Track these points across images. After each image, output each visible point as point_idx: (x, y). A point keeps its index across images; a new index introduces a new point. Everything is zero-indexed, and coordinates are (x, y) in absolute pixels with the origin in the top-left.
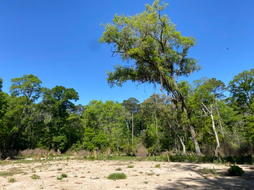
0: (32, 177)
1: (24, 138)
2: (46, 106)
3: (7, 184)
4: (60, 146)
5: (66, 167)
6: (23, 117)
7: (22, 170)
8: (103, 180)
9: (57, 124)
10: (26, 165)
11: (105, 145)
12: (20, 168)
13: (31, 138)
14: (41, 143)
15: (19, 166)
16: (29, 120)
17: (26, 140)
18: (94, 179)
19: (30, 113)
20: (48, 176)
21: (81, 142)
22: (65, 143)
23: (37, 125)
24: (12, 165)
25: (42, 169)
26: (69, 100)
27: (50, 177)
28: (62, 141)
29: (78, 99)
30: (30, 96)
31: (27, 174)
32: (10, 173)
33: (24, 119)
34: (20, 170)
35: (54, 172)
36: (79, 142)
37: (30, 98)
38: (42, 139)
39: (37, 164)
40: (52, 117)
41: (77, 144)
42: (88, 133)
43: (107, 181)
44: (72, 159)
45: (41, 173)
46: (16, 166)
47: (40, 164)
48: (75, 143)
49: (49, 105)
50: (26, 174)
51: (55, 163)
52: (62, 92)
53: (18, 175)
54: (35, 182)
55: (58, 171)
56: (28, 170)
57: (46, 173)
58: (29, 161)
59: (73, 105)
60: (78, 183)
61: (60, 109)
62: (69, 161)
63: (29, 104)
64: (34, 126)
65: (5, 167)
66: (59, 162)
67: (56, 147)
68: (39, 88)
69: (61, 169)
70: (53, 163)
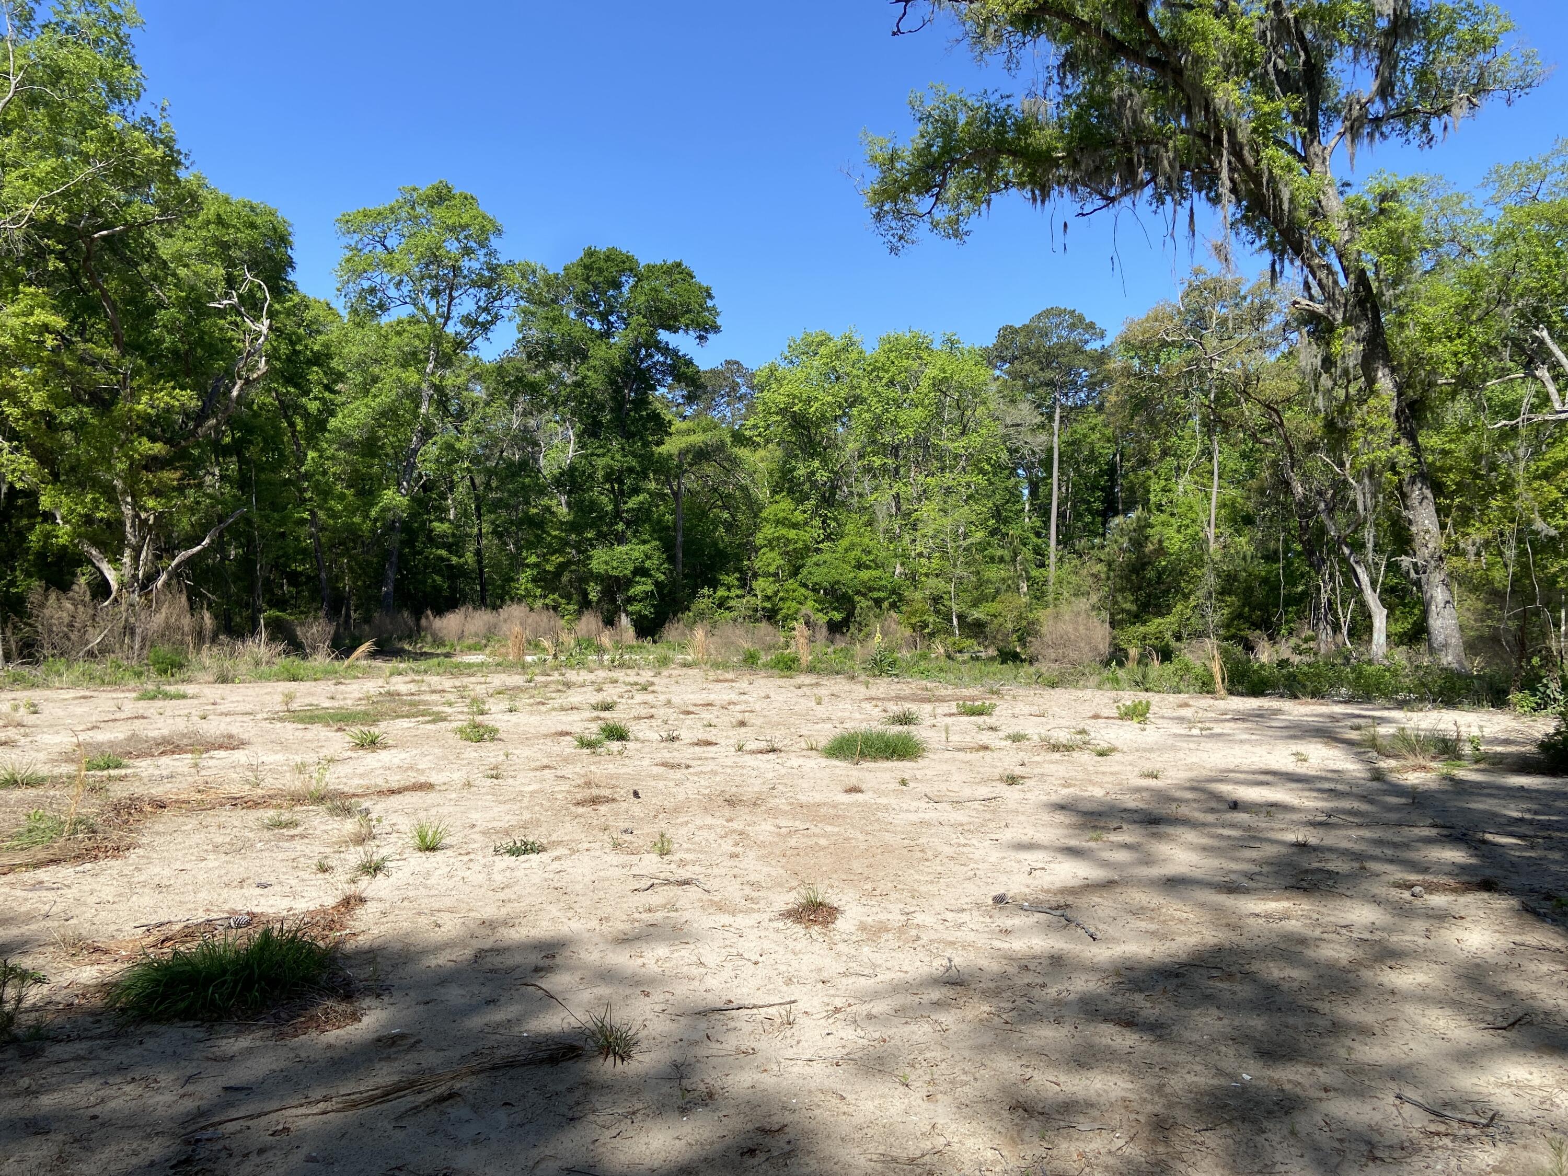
0: (461, 731)
1: (443, 552)
2: (539, 375)
3: (349, 753)
4: (630, 600)
5: (639, 697)
6: (427, 434)
7: (426, 703)
8: (801, 761)
9: (608, 478)
10: (447, 683)
11: (878, 602)
12: (420, 693)
13: (478, 553)
14: (534, 580)
15: (413, 688)
16: (460, 455)
17: (454, 560)
18: (753, 752)
19: (461, 416)
20: (543, 730)
21: (743, 583)
22: (657, 584)
23: (502, 481)
24: (380, 682)
25: (524, 701)
26: (664, 335)
27: (546, 736)
28: (641, 571)
29: (716, 329)
30: (448, 318)
31: (444, 719)
32: (366, 713)
33: (432, 450)
34: (413, 704)
35: (575, 716)
36: (732, 579)
37: (451, 329)
38: (533, 559)
39: (498, 680)
40: (579, 436)
41: (721, 592)
42: (783, 531)
43: (817, 764)
44: (685, 665)
45: (513, 718)
46: (400, 685)
47: (517, 680)
48: (714, 584)
49: (555, 368)
50: (439, 718)
51: (592, 677)
52: (618, 286)
53: (404, 723)
54: (471, 752)
55: (596, 714)
56: (450, 705)
57: (534, 720)
58: (470, 666)
59: (689, 363)
60: (672, 766)
61: (618, 390)
62: (665, 673)
63: (445, 361)
64: (488, 485)
65: (348, 689)
66: (615, 674)
67: (613, 601)
68: (492, 269)
69: (608, 707)
70: (584, 676)
